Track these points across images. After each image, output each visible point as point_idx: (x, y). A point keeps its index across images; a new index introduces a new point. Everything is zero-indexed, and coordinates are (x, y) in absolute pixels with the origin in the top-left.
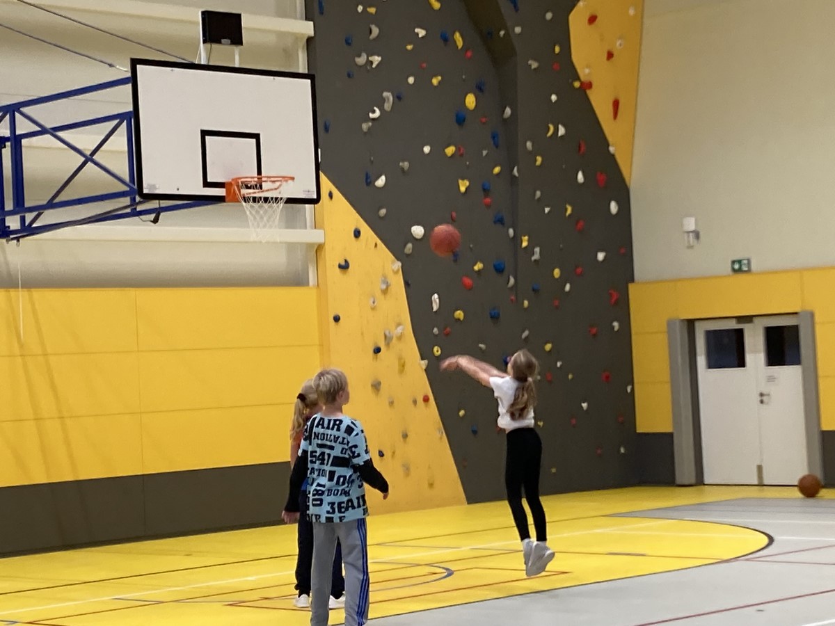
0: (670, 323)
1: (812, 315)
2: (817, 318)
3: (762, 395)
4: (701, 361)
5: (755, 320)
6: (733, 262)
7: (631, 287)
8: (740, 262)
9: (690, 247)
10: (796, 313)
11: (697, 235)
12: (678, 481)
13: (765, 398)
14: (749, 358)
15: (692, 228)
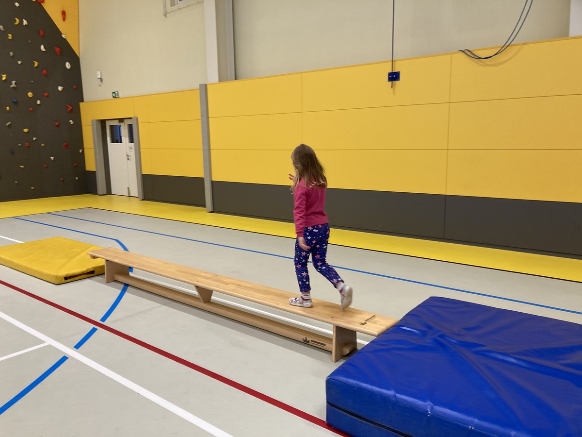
0: (92, 121)
1: (137, 119)
2: (139, 121)
3: (128, 156)
4: (109, 139)
5: (125, 120)
6: (113, 93)
7: (81, 104)
8: (115, 93)
9: (100, 86)
10: (131, 118)
11: (101, 80)
12: (99, 193)
13: (129, 157)
14: (123, 138)
15: (100, 77)
